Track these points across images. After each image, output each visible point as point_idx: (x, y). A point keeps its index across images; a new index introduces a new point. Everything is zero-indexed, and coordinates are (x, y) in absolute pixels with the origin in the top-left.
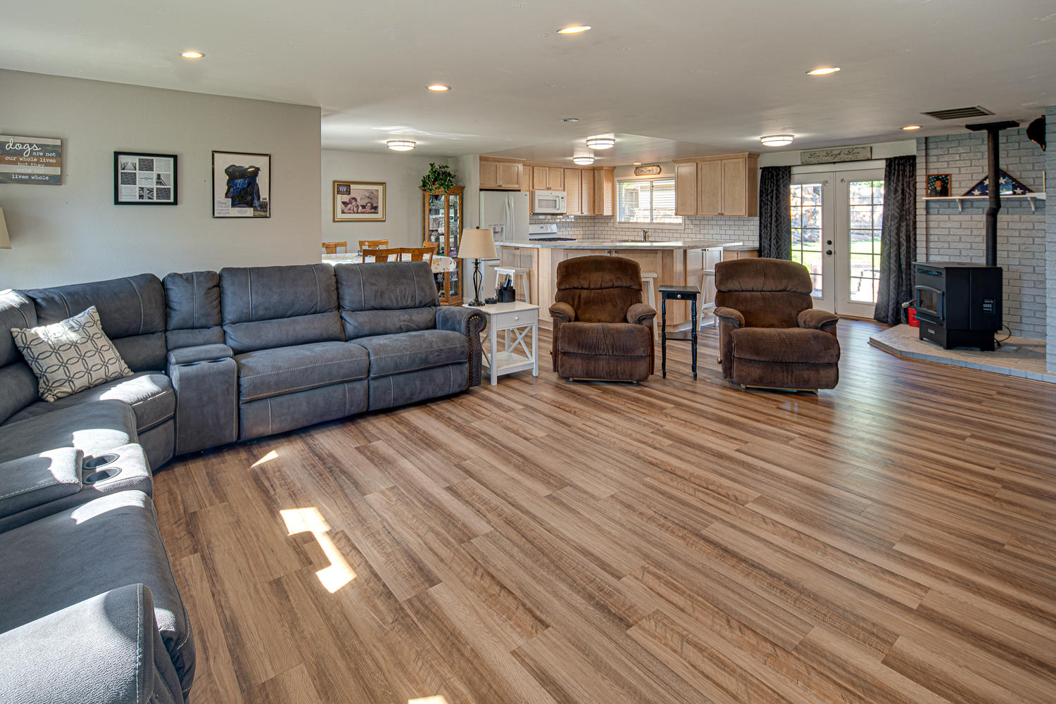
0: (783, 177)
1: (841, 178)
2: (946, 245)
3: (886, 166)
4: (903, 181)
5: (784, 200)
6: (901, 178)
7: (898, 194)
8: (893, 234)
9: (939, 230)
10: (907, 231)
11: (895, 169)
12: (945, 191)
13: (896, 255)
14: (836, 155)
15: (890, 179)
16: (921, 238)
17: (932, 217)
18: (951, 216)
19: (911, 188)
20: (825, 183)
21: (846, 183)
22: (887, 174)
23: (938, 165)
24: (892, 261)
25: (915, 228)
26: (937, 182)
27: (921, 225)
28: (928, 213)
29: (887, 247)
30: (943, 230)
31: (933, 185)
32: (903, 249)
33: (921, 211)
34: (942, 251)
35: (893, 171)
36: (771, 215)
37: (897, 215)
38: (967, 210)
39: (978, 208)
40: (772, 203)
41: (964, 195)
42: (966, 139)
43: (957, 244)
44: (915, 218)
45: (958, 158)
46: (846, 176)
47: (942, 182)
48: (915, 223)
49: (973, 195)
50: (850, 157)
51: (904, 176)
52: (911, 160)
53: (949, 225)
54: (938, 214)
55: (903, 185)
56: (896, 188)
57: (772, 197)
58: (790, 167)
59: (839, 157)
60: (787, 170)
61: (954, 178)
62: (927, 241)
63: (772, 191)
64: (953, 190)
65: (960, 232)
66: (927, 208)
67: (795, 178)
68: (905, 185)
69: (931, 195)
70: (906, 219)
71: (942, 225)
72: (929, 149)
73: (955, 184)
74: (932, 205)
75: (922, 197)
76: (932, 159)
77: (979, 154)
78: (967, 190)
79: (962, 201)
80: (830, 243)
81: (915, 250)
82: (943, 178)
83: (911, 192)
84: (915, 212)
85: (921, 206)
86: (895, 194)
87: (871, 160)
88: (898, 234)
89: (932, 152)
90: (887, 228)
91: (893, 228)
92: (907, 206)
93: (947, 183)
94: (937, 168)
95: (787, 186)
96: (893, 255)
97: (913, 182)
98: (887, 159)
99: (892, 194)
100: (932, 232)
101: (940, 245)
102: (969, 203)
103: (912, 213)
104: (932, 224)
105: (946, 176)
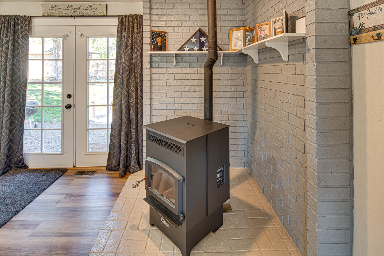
0: (22, 27)
1: (80, 33)
2: (164, 95)
3: (119, 23)
4: (132, 36)
5: (23, 52)
6: (130, 34)
7: (127, 49)
8: (124, 86)
9: (159, 81)
10: (136, 83)
11: (126, 25)
12: (163, 47)
13: (126, 107)
14: (76, 10)
15: (121, 35)
16: (146, 89)
17: (154, 71)
18: (168, 69)
19: (139, 43)
20: (65, 37)
21: (85, 37)
22: (120, 30)
23: (159, 24)
24: (123, 112)
25: (141, 81)
26: (159, 38)
27: (146, 77)
28: (151, 67)
29: (119, 99)
30: (162, 81)
31: (156, 40)
32: (133, 100)
33: (146, 65)
34: (161, 100)
35: (124, 27)
36: (6, 69)
37: (127, 68)
38: (180, 64)
39: (186, 62)
40: (7, 55)
41: (177, 51)
42: (179, 3)
43: (171, 94)
44: (142, 72)
45: (173, 19)
46: (86, 32)
47: (162, 38)
48: (141, 75)
49: (184, 50)
50: (89, 12)
51: (133, 32)
52: (138, 19)
53: (166, 77)
54: (159, 67)
55: (132, 40)
56: (126, 43)
57: (7, 48)
58: (30, 17)
59: (79, 11)
60: (28, 20)
61: (170, 36)
62: (151, 92)
63: (8, 42)
64: (169, 46)
65: (173, 83)
66: (151, 62)
67: (35, 30)
68: (134, 41)
69: (154, 50)
70: (135, 72)
71: (162, 77)
72: (152, 9)
73: (170, 42)
74: (154, 59)
75: (147, 51)
76: (155, 18)
77: (187, 16)
78: (180, 46)
79: (177, 56)
80: (69, 96)
81: (141, 101)
82: (162, 35)
83: (138, 48)
84: (142, 65)
85: (146, 59)
86: (126, 49)
87: (107, 16)
88: (128, 86)
89: (154, 12)
90: (118, 81)
91: (124, 81)
92: (135, 60)
93: (165, 40)
94: (159, 26)
95: (26, 37)
96: (124, 107)
97: (140, 38)
98: (119, 17)
99: (123, 49)
100: (154, 83)
101: (160, 95)
102: (180, 58)
103: (139, 66)
104: (155, 77)
105: (165, 33)
